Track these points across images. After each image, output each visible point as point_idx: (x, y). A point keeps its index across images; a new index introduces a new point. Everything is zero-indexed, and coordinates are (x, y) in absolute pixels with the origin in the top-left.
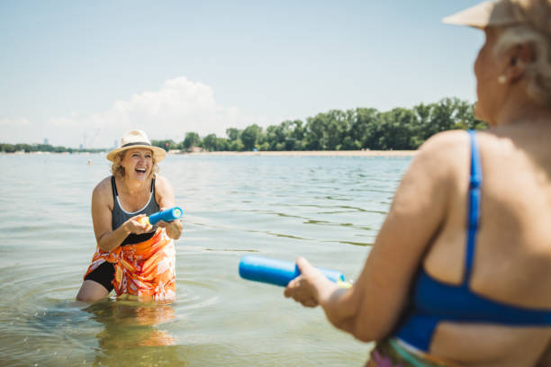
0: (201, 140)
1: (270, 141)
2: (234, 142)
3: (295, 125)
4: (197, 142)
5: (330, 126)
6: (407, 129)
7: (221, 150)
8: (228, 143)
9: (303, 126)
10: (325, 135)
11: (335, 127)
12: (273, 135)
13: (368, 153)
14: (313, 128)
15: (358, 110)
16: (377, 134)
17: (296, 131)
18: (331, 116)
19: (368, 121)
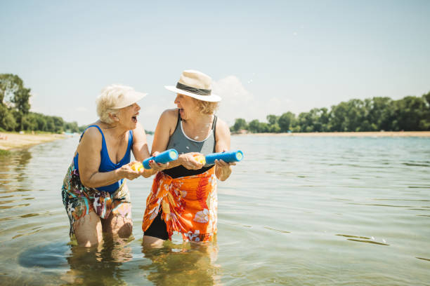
0: (248, 124)
1: (301, 124)
2: (272, 126)
3: (322, 112)
4: (244, 126)
5: (351, 113)
6: (416, 114)
7: (263, 132)
8: (268, 127)
9: (328, 112)
10: (347, 119)
11: (354, 113)
12: (304, 120)
13: (383, 134)
14: (336, 114)
15: (374, 99)
16: (391, 118)
17: (323, 116)
18: (352, 104)
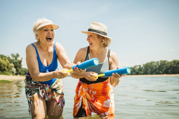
3: (139, 67)
10: (149, 70)
14: (145, 68)
18: (151, 63)
19: (164, 64)
